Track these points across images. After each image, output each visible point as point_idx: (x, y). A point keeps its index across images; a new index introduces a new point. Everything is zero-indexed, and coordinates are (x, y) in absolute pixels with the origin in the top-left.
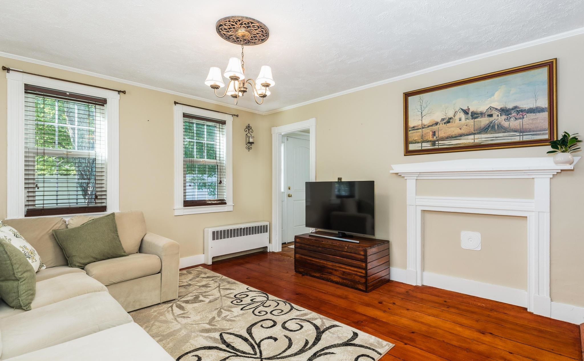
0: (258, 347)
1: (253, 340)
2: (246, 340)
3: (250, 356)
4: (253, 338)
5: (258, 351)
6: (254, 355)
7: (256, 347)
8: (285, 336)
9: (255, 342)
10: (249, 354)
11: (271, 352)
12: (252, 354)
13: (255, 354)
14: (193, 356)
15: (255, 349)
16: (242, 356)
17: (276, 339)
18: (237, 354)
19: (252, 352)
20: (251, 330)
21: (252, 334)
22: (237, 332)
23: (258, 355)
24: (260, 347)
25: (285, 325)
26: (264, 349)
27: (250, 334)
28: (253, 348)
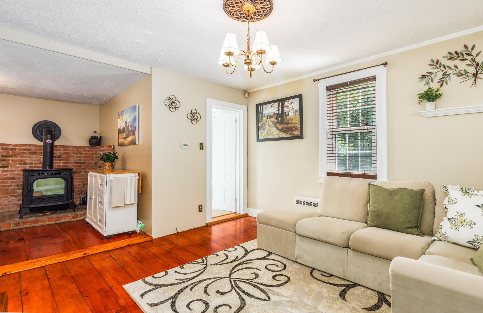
0: (233, 286)
1: (238, 292)
2: (243, 292)
3: (238, 280)
4: (238, 294)
5: (233, 283)
6: (236, 280)
7: (234, 286)
8: (208, 295)
9: (235, 290)
10: (239, 281)
11: (223, 282)
12: (237, 281)
13: (234, 281)
14: (280, 281)
15: (235, 284)
16: (244, 279)
17: (218, 292)
18: (248, 280)
19: (237, 282)
20: (241, 303)
21: (240, 298)
22: (255, 301)
23: (232, 280)
24: (231, 286)
25: (206, 307)
26: (228, 284)
27: (241, 298)
28: (236, 285)
